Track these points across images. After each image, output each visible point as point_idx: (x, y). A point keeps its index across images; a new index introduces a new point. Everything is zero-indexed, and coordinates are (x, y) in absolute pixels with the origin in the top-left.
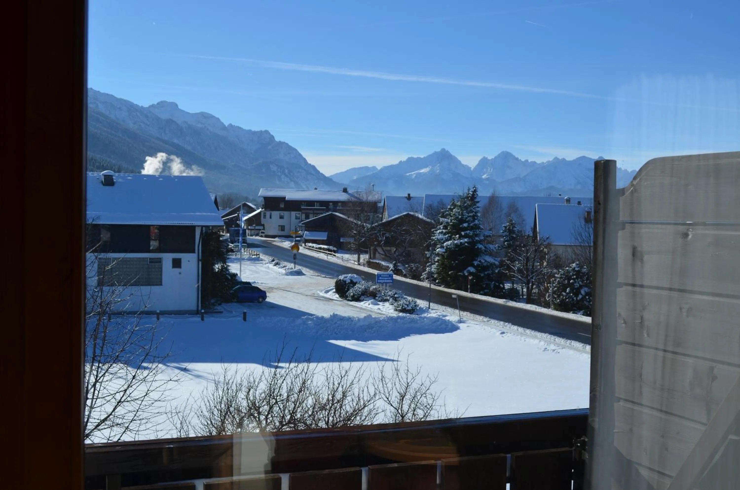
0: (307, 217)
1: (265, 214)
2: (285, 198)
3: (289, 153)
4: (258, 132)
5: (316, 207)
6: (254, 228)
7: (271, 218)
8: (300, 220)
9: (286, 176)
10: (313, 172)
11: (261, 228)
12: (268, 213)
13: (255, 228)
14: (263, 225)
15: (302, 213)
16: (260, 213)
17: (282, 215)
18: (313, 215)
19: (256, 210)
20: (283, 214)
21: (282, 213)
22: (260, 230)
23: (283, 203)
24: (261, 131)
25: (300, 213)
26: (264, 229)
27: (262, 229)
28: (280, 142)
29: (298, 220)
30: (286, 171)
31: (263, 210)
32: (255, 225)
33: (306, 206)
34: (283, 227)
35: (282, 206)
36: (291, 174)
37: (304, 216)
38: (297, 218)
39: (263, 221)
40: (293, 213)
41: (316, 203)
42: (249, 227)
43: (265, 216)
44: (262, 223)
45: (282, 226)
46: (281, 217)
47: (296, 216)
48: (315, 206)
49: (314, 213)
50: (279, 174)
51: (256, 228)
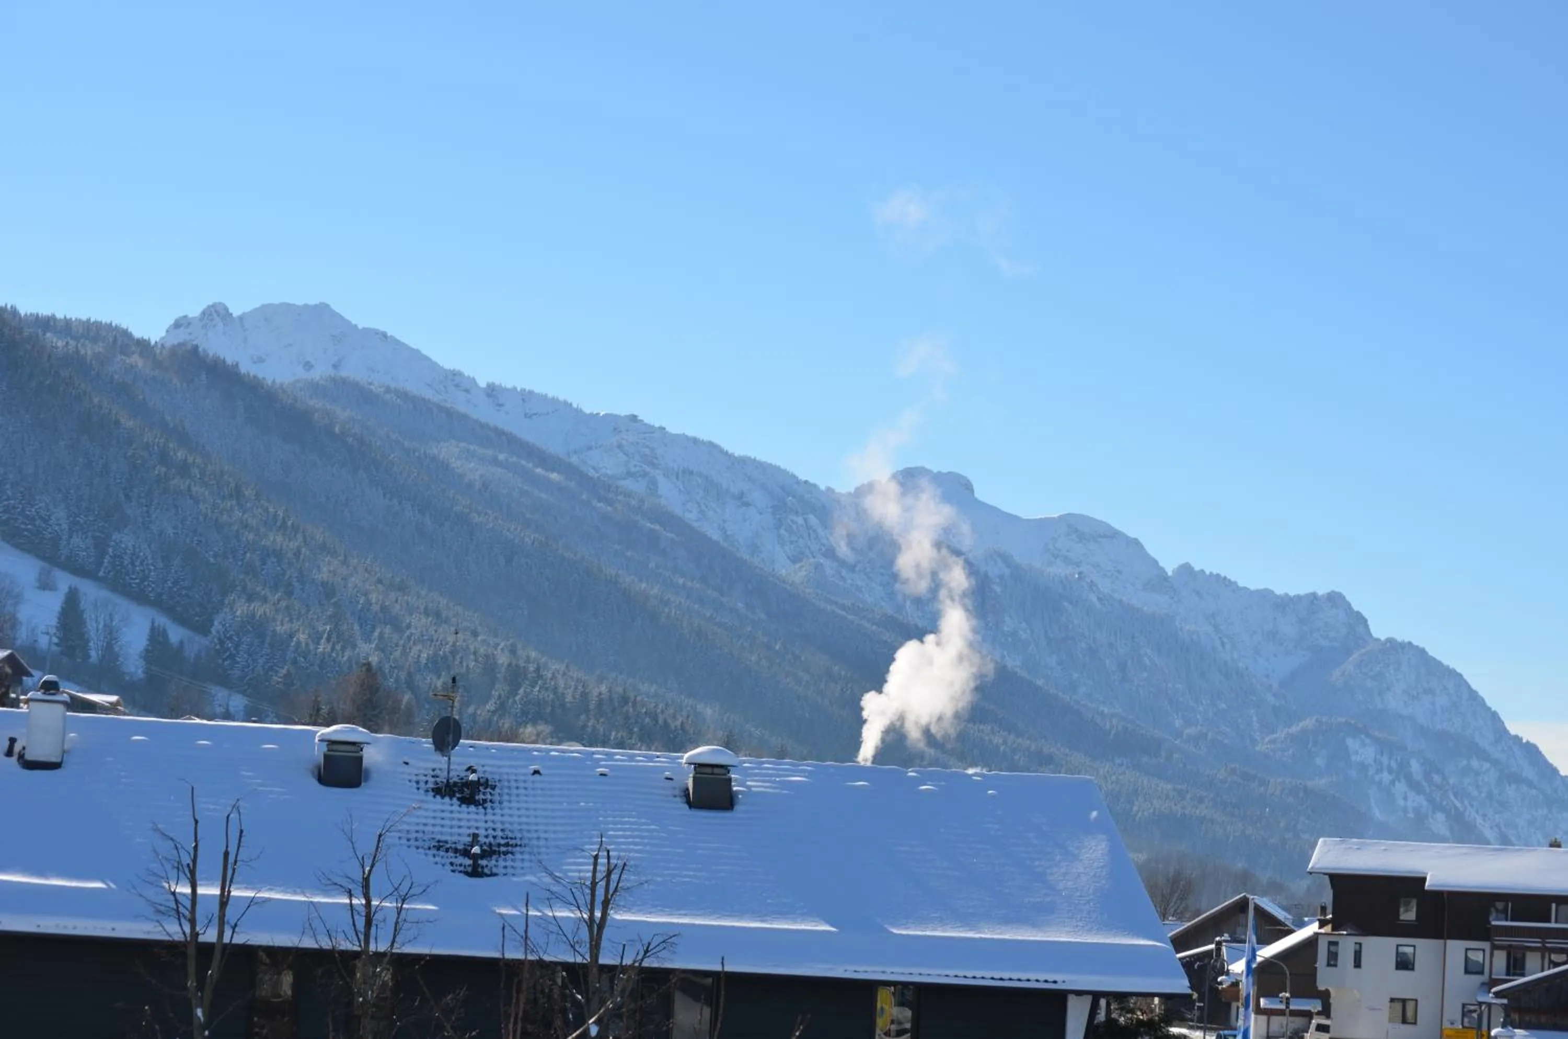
0: (1516, 966)
1: (1333, 948)
2: (1424, 880)
3: (1429, 691)
4: (1299, 598)
5: (1553, 925)
6: (1283, 1007)
7: (1358, 964)
8: (1485, 978)
9: (1414, 786)
10: (1529, 772)
11: (1315, 1006)
12: (1347, 944)
13: (1288, 1004)
14: (1325, 996)
15: (1494, 947)
16: (1311, 943)
17: (1405, 954)
18: (1543, 958)
19: (1290, 932)
20: (1409, 950)
21: (1408, 945)
22: (1308, 1015)
23: (1414, 903)
24: (1313, 596)
25: (1486, 945)
26: (1326, 1012)
27: (1319, 1013)
28: (1390, 640)
29: (1477, 979)
30: (1415, 767)
31: (1328, 929)
32: (1288, 995)
33: (1512, 920)
34: (1410, 1007)
35: (1409, 915)
36: (1437, 778)
37: (1500, 959)
38: (1470, 968)
39: (1325, 978)
40: (1456, 948)
41: (1554, 906)
42: (1263, 1002)
43: (1333, 959)
44: (1321, 987)
45: (1404, 1001)
46: (1404, 964)
47: (1467, 958)
48: (1549, 921)
49: (1544, 951)
50: (1386, 777)
51: (1292, 1007)
